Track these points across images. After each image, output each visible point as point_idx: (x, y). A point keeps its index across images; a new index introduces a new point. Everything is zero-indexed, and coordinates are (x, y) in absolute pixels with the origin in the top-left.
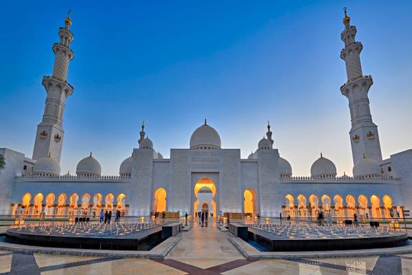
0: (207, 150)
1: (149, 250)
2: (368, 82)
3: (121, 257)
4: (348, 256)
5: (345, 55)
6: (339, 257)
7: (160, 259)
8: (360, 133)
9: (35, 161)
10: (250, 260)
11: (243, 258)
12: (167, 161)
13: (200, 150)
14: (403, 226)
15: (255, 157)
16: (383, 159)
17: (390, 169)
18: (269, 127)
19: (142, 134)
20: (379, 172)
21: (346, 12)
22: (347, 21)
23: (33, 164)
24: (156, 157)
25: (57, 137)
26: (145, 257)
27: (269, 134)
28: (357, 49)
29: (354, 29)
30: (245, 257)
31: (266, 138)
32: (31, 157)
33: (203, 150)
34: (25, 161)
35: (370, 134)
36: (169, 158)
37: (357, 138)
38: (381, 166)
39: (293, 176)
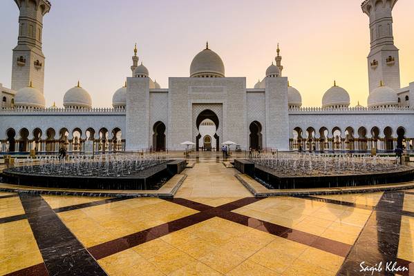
0: (209, 79)
1: (157, 189)
8: (379, 58)
9: (14, 92)
10: (259, 197)
11: (251, 196)
12: (166, 92)
13: (201, 79)
15: (262, 87)
16: (402, 87)
17: (407, 98)
18: (278, 51)
19: (135, 59)
20: (396, 102)
23: (13, 95)
24: (152, 87)
25: (38, 64)
26: (155, 197)
27: (278, 59)
30: (253, 194)
31: (275, 64)
32: (10, 88)
33: (205, 79)
34: (3, 92)
35: (390, 59)
36: (168, 88)
37: (375, 63)
38: (398, 94)
39: (302, 107)
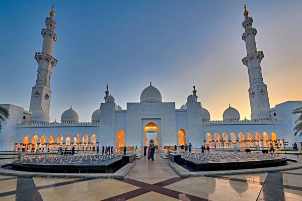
0: (152, 103)
1: (113, 172)
2: (261, 56)
3: (95, 178)
4: (247, 173)
5: (245, 37)
6: (242, 173)
7: (121, 179)
8: (255, 90)
9: (31, 113)
10: (183, 177)
11: (178, 176)
12: (124, 111)
13: (147, 103)
14: (284, 152)
15: (185, 108)
16: (271, 108)
17: (275, 114)
18: (194, 87)
19: (107, 93)
20: (268, 117)
21: (245, 8)
22: (246, 14)
23: (30, 115)
24: (117, 109)
25: (47, 96)
26: (111, 177)
27: (195, 92)
28: (253, 33)
29: (251, 20)
30: (179, 175)
31: (193, 94)
32: (28, 110)
33: (150, 103)
34: (24, 113)
35: (262, 91)
36: (126, 109)
37: (253, 94)
38: (270, 112)
39: (211, 120)
